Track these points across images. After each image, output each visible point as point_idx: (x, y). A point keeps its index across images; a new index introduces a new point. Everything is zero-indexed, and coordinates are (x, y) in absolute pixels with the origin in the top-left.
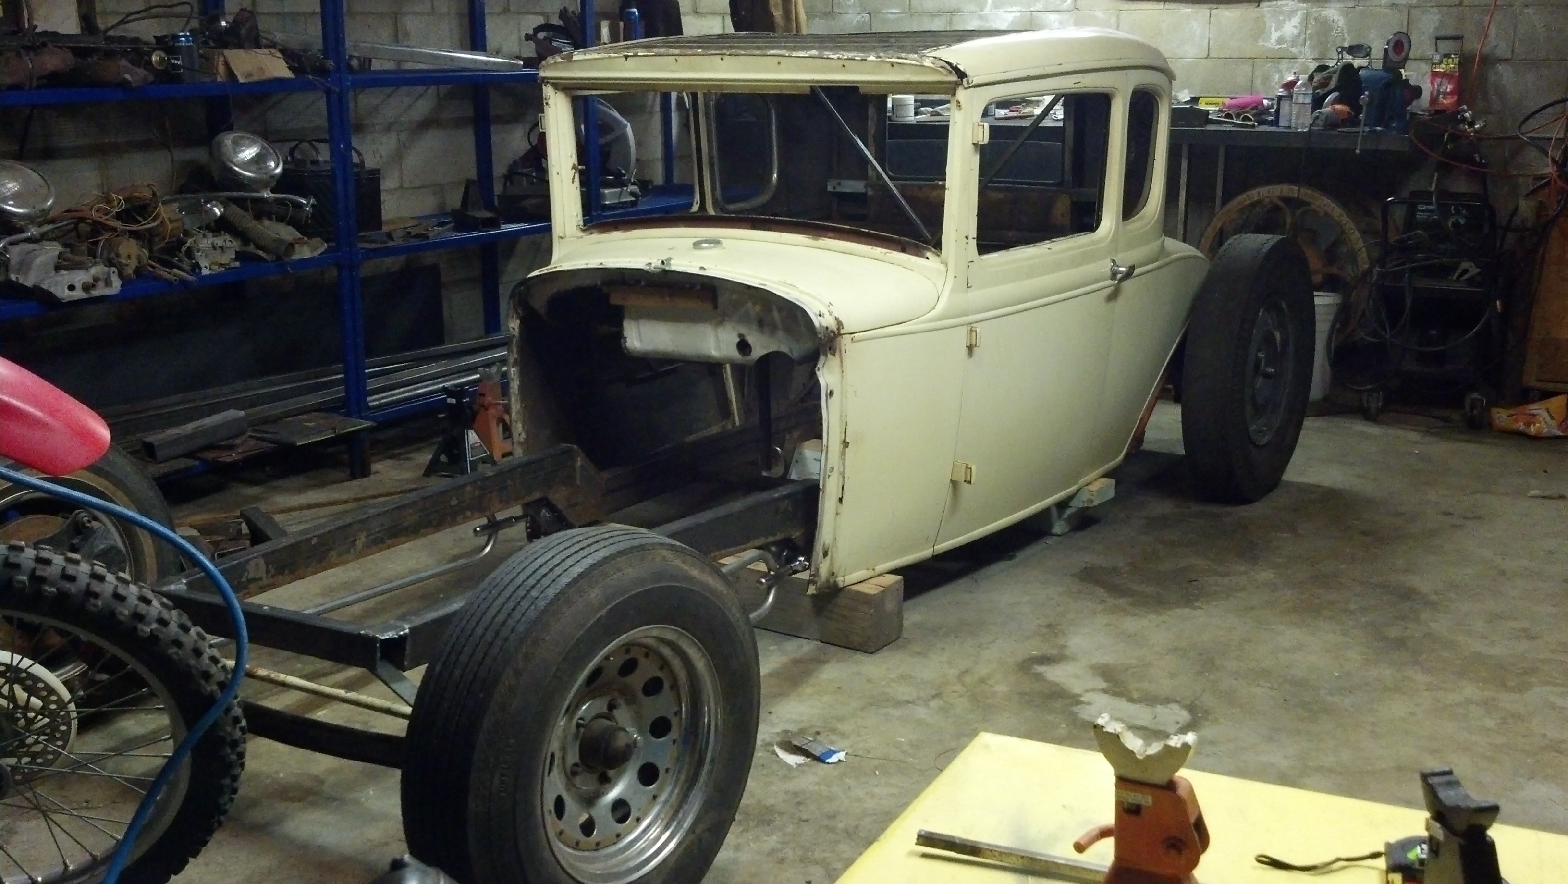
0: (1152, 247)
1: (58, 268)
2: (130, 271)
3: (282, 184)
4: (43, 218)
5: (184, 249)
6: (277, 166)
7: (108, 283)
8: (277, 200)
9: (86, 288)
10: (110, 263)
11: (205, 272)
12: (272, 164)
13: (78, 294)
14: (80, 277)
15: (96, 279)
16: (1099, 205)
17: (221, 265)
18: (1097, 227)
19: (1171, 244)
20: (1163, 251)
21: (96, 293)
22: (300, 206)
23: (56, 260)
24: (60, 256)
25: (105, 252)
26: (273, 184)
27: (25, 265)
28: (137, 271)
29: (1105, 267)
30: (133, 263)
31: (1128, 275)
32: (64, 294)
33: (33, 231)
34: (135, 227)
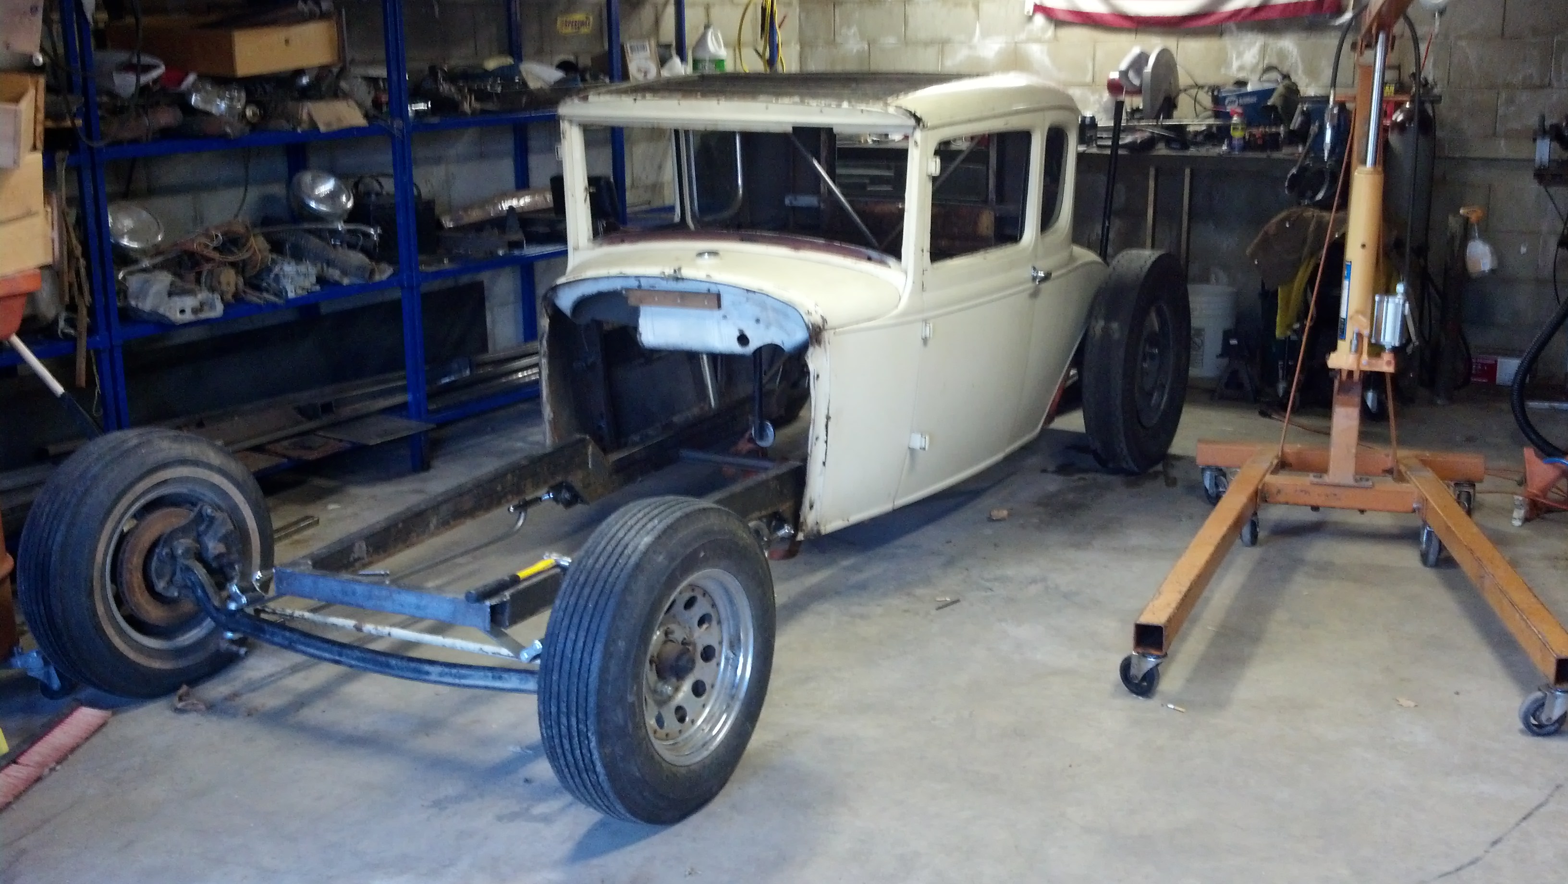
0: (1064, 255)
1: (170, 294)
2: (229, 297)
3: (352, 217)
4: (157, 251)
5: (272, 276)
6: (348, 200)
7: (212, 307)
8: (349, 231)
9: (195, 311)
10: (212, 290)
11: (291, 295)
12: (344, 199)
13: (188, 317)
14: (189, 302)
15: (202, 304)
16: (1022, 219)
17: (303, 289)
18: (1021, 237)
19: (1077, 250)
20: (1072, 258)
21: (203, 316)
22: (367, 236)
23: (168, 288)
24: (172, 284)
25: (209, 281)
26: (346, 217)
27: (142, 293)
28: (235, 295)
29: (1029, 273)
30: (232, 289)
31: (1047, 277)
32: (178, 317)
33: (146, 263)
34: (231, 258)
